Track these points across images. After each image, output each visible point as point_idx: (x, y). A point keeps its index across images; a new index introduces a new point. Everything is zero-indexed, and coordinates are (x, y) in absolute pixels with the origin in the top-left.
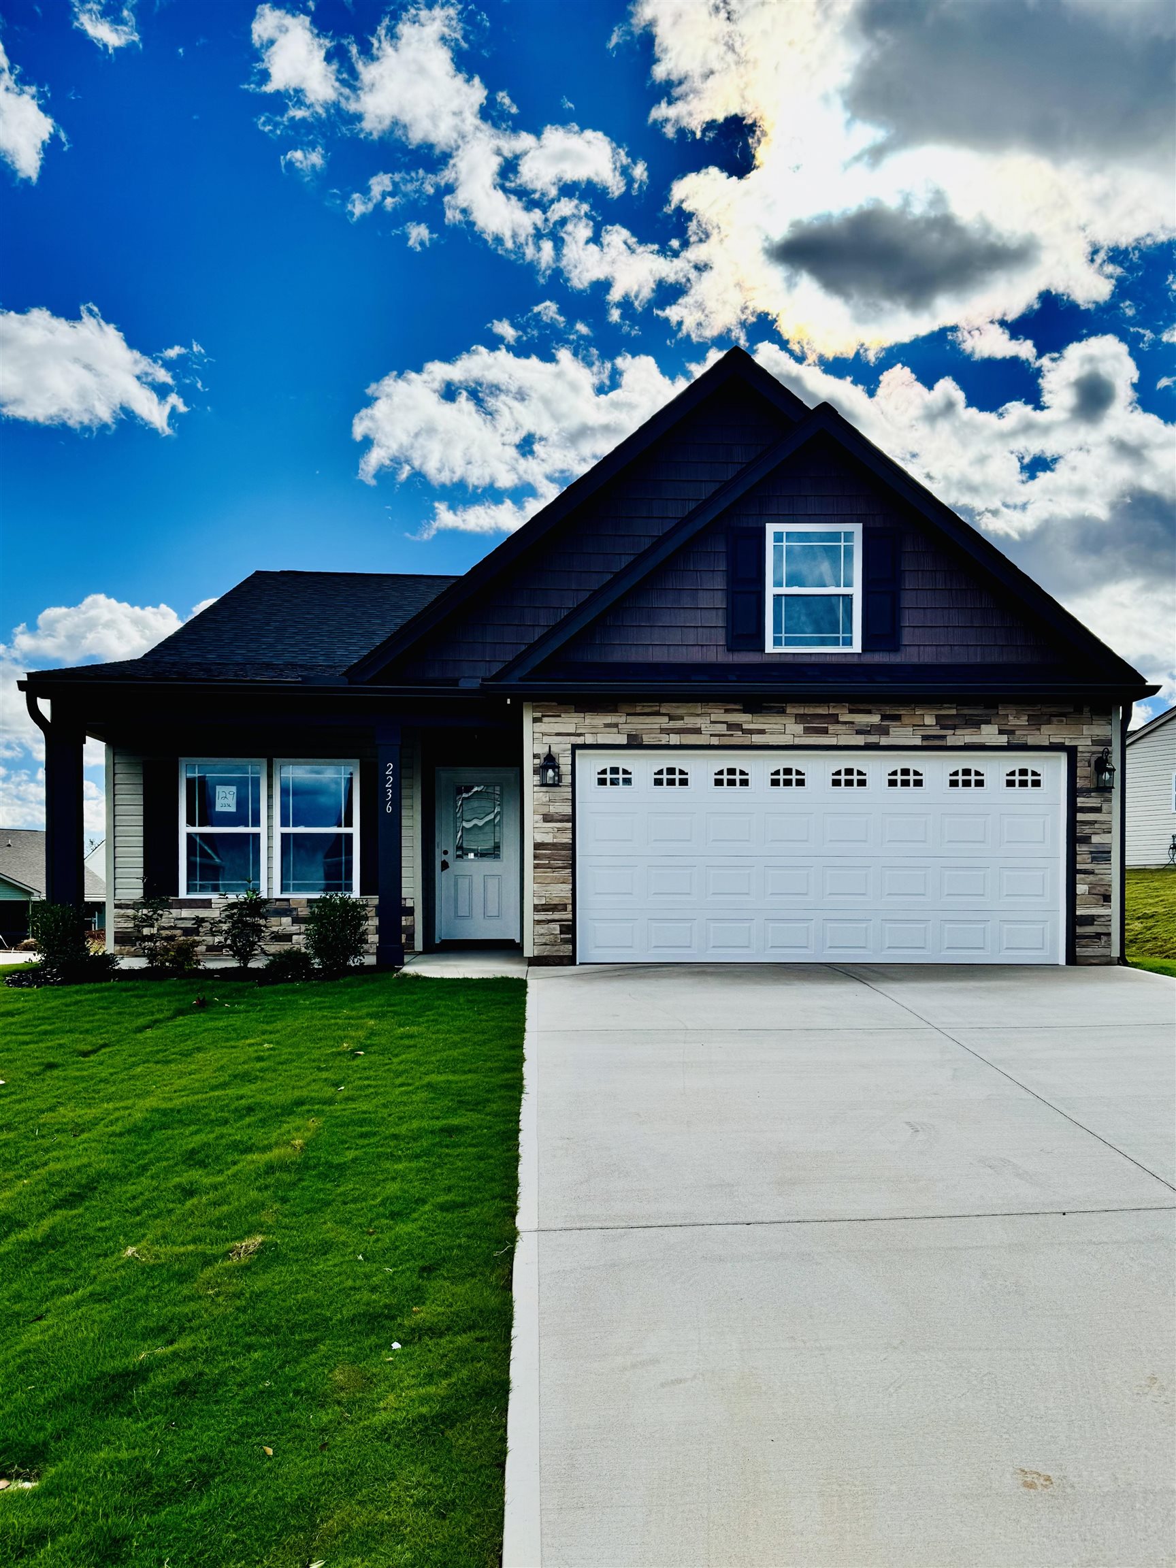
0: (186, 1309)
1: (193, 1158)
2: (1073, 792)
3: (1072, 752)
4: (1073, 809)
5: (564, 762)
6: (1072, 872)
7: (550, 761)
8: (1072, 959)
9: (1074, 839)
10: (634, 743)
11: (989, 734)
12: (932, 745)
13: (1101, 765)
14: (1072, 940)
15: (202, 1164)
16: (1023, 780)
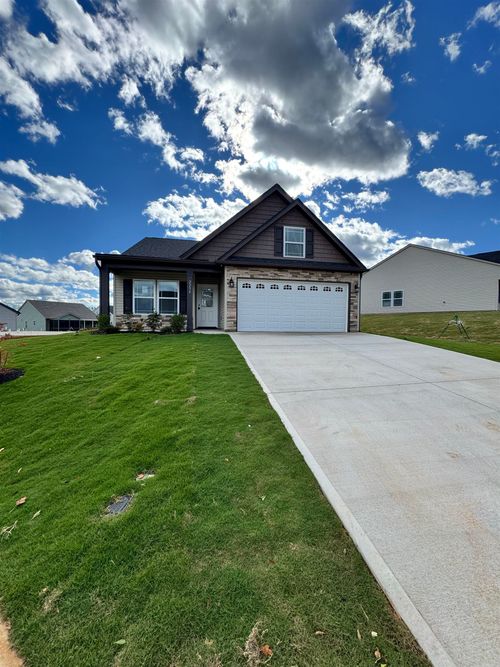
0: (181, 418)
1: (164, 376)
2: (350, 293)
3: (350, 284)
4: (350, 297)
5: (235, 281)
6: (349, 311)
7: (231, 281)
8: (349, 331)
9: (350, 304)
10: (252, 278)
11: (333, 279)
12: (320, 281)
13: (356, 287)
14: (349, 327)
15: (167, 378)
16: (339, 290)
